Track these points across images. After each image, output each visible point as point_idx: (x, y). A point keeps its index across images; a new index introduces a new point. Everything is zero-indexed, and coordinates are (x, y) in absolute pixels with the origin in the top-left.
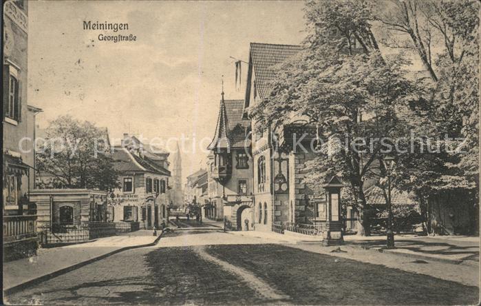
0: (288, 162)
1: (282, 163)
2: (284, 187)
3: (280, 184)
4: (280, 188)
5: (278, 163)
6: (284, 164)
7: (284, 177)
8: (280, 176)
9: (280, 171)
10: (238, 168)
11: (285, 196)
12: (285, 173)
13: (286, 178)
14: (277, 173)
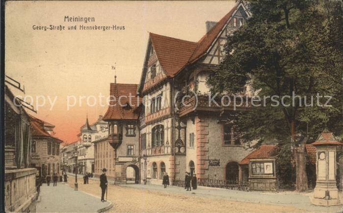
0: (185, 130)
1: (181, 131)
2: (182, 150)
3: (179, 148)
4: (179, 151)
5: (178, 130)
6: (182, 131)
7: (182, 142)
8: (179, 141)
9: (179, 137)
10: (127, 135)
11: (183, 158)
12: (182, 139)
13: (184, 143)
14: (177, 138)
